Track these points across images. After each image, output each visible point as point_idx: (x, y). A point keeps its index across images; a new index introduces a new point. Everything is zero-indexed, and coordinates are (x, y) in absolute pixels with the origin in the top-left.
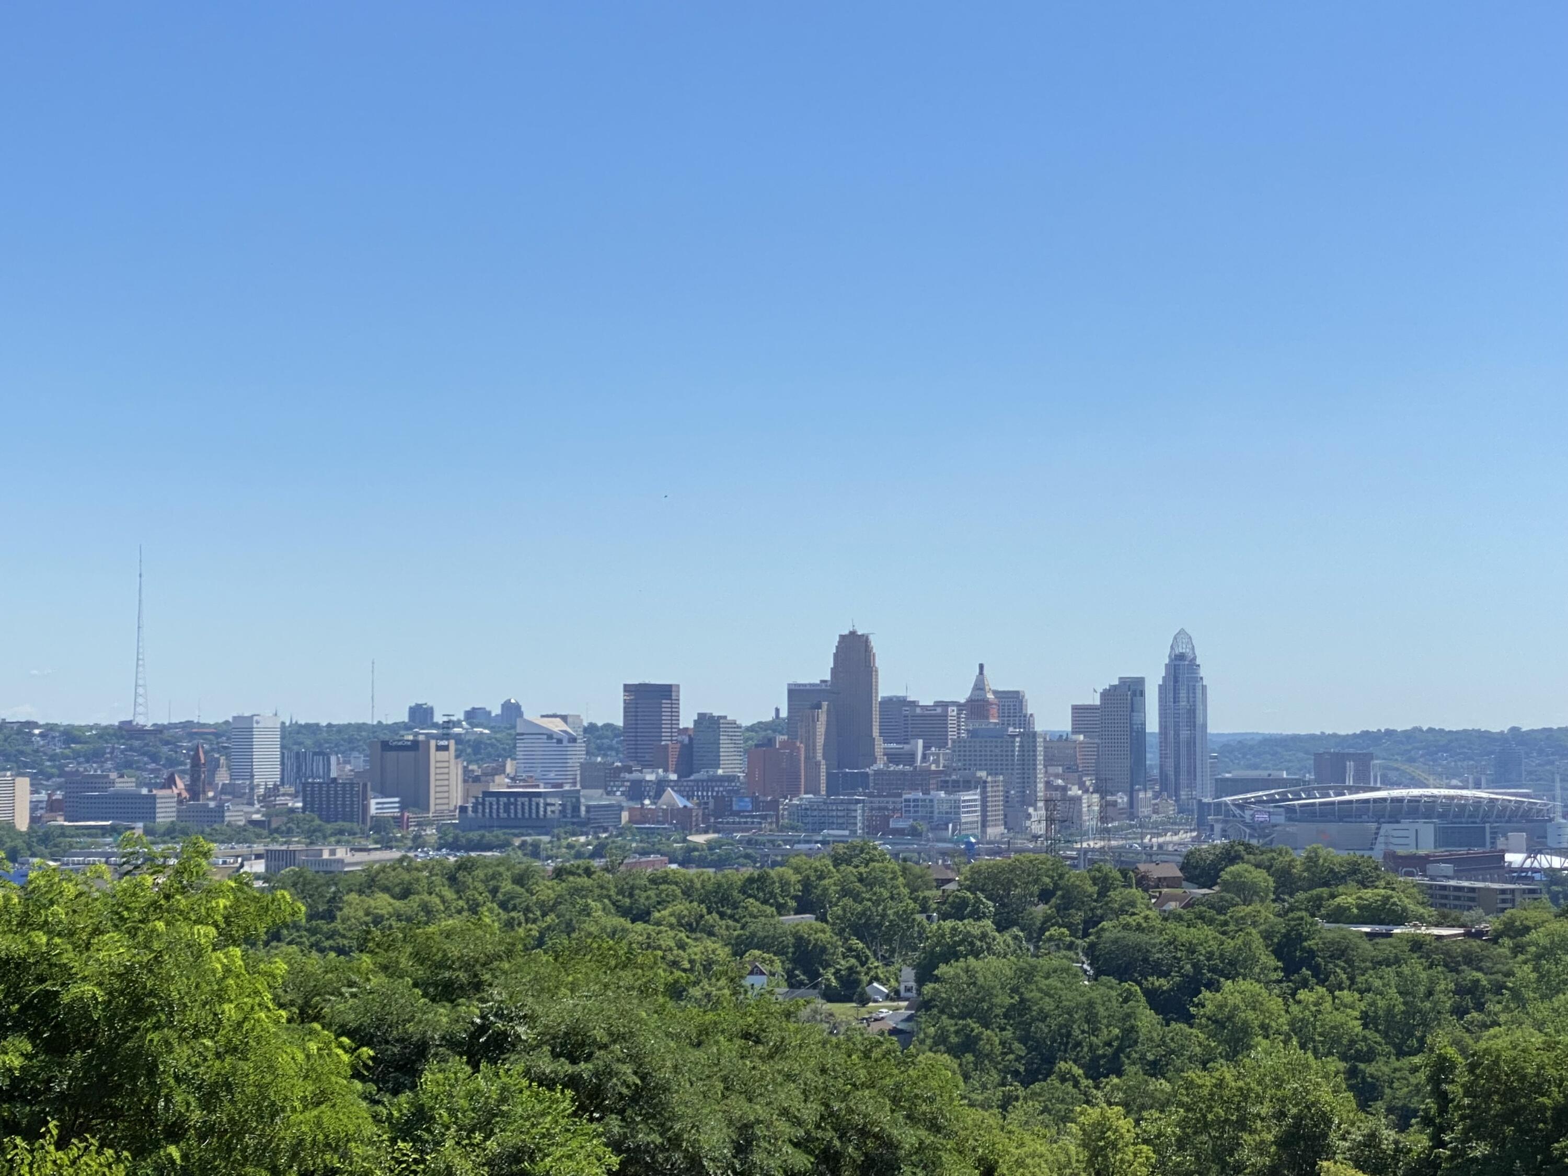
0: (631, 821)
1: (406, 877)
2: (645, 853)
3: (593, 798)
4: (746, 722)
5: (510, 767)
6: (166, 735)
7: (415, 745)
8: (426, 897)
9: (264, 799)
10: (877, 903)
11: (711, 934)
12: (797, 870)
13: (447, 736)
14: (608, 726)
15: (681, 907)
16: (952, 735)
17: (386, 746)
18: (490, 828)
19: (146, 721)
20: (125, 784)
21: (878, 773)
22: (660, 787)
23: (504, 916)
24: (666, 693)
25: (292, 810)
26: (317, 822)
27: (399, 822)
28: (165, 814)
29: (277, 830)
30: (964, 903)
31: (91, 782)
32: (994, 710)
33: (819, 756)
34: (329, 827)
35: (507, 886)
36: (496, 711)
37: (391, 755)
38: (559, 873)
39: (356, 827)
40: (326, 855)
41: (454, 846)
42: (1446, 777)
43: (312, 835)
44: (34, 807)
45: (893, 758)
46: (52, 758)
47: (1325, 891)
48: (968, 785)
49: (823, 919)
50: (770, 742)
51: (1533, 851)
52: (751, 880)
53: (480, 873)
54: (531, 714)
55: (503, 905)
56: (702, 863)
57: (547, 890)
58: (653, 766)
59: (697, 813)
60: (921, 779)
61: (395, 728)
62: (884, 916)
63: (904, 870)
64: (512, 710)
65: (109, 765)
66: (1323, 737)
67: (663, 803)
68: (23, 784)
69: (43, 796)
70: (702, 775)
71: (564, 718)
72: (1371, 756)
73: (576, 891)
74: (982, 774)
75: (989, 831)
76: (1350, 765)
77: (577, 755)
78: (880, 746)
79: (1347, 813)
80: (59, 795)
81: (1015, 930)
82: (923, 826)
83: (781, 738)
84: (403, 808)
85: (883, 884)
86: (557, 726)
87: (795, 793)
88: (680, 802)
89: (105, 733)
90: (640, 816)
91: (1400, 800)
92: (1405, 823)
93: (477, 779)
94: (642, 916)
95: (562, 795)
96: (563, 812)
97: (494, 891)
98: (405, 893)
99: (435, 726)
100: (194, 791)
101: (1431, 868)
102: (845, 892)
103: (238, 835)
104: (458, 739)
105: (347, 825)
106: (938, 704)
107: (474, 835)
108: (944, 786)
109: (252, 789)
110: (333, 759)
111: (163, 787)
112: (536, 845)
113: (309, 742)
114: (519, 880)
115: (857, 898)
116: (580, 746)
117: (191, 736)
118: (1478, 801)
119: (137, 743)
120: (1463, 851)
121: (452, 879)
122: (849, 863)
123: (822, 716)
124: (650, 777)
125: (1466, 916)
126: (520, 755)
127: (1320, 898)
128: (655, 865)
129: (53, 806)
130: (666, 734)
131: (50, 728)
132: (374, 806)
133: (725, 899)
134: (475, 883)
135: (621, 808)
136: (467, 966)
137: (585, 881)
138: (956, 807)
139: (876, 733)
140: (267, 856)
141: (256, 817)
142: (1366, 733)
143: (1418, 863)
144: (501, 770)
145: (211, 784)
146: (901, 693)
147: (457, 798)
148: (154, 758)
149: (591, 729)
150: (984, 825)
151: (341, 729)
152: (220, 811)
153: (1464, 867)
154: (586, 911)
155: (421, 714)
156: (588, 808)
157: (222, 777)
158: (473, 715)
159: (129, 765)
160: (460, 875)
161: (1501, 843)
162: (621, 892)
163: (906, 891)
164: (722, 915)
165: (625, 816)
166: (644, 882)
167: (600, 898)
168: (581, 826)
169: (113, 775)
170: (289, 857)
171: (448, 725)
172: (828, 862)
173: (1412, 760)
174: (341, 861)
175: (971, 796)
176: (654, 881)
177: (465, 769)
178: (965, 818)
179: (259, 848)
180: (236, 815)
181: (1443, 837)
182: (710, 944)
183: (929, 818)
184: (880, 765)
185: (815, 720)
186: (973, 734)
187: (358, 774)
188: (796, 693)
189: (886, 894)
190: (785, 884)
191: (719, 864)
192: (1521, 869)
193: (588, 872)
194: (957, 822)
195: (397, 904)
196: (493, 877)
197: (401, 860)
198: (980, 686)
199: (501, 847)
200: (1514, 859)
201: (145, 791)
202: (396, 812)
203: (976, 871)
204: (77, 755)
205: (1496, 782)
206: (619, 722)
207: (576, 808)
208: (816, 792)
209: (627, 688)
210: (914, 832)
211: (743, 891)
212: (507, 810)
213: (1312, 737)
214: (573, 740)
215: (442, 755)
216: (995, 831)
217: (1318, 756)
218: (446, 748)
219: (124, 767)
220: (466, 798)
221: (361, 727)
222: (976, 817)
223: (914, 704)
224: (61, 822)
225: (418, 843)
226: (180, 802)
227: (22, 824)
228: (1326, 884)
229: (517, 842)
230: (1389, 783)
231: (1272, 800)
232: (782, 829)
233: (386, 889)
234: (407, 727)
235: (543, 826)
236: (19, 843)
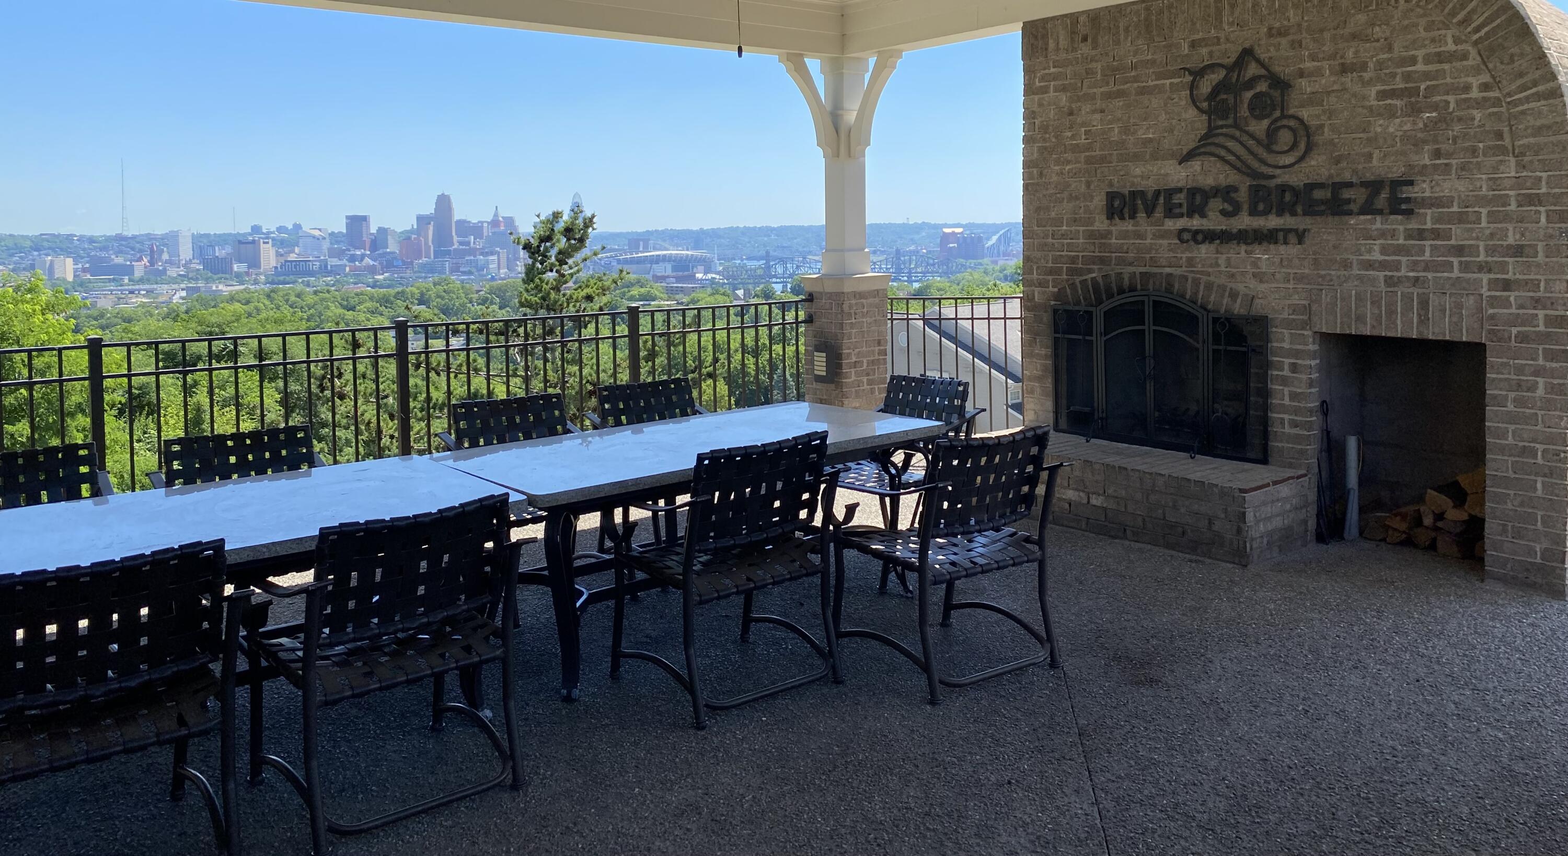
0: (350, 271)
1: (247, 296)
2: (355, 283)
3: (334, 261)
4: (399, 230)
5: (297, 250)
6: (138, 240)
7: (254, 242)
8: (256, 304)
9: (185, 266)
10: (450, 300)
11: (382, 315)
12: (418, 288)
13: (268, 238)
14: (340, 233)
15: (369, 304)
16: (485, 234)
17: (240, 242)
18: (288, 275)
19: (129, 233)
20: (119, 260)
21: (455, 250)
22: (363, 257)
23: (291, 310)
24: (364, 219)
25: (198, 270)
26: (210, 274)
27: (247, 274)
28: (138, 273)
29: (192, 278)
30: (487, 299)
31: (102, 260)
32: (502, 224)
33: (430, 244)
34: (215, 277)
35: (293, 298)
36: (290, 227)
37: (242, 246)
38: (315, 293)
39: (227, 276)
40: (214, 288)
41: (272, 283)
42: (677, 246)
43: (207, 280)
44: (75, 271)
45: (461, 243)
46: (84, 249)
47: (626, 290)
48: (492, 254)
49: (429, 307)
50: (409, 238)
51: (705, 273)
52: (398, 293)
53: (281, 293)
54: (306, 228)
55: (291, 306)
56: (381, 287)
57: (310, 299)
58: (359, 248)
59: (379, 267)
60: (473, 252)
61: (245, 235)
62: (454, 305)
63: (463, 288)
64: (298, 227)
65: (111, 252)
66: (632, 233)
67: (364, 263)
68: (69, 261)
69: (80, 266)
70: (381, 251)
71: (320, 230)
72: (649, 240)
73: (322, 300)
74: (498, 249)
75: (501, 271)
76: (641, 243)
77: (326, 245)
78: (455, 239)
79: (639, 261)
80: (87, 265)
81: (508, 309)
82: (473, 270)
83: (413, 236)
84: (249, 268)
85: (454, 293)
86: (317, 233)
87: (421, 258)
88: (372, 263)
89: (108, 239)
90: (355, 269)
91: (659, 256)
92: (661, 264)
93: (282, 255)
94: (352, 309)
95: (320, 261)
96: (320, 267)
97: (287, 301)
98: (248, 302)
99: (263, 234)
100: (152, 263)
101: (668, 280)
102: (438, 296)
103: (173, 281)
104: (273, 239)
105: (224, 275)
106: (479, 222)
107: (281, 278)
108: (482, 254)
109: (179, 261)
110: (217, 248)
111: (137, 261)
112: (308, 281)
113: (205, 241)
114: (298, 296)
115: (442, 298)
116: (328, 240)
117: (151, 239)
118: (687, 255)
119: (124, 243)
120: (681, 273)
121: (268, 296)
122: (439, 284)
123: (431, 228)
124: (358, 253)
125: (677, 297)
126: (301, 245)
127: (624, 292)
128: (361, 288)
129: (84, 270)
130: (364, 235)
131: (81, 238)
132: (235, 267)
133: (387, 301)
134: (279, 298)
135: (346, 266)
137: (327, 295)
138: (487, 262)
139: (454, 234)
140: (187, 289)
141: (182, 273)
142: (648, 231)
143: (663, 278)
144: (293, 252)
145: (160, 260)
146: (464, 218)
147: (273, 263)
148: (133, 249)
149: (332, 234)
150: (499, 268)
151: (220, 236)
152: (165, 271)
153: (679, 279)
154: (328, 308)
155: (256, 229)
156: (331, 266)
157: (165, 256)
158: (280, 229)
159: (121, 252)
160: (272, 294)
161: (695, 270)
162: (343, 299)
163: (463, 295)
164: (386, 307)
165: (347, 269)
166: (353, 295)
167: (333, 302)
168: (329, 273)
169: (113, 257)
170: (197, 289)
171: (269, 233)
172: (431, 285)
173: (664, 241)
174: (221, 291)
175: (495, 257)
176: (357, 294)
177: (277, 252)
178: (491, 266)
179: (183, 286)
180: (172, 272)
181: (675, 269)
182: (381, 319)
183: (476, 267)
184: (455, 247)
185: (428, 229)
186: (494, 233)
187: (228, 254)
188: (420, 219)
189: (455, 297)
190: (413, 295)
191: (389, 287)
192: (702, 280)
193: (328, 292)
194: (488, 268)
195: (244, 307)
196: (286, 295)
197: (245, 289)
198: (496, 215)
199: (293, 283)
200: (699, 276)
201: (128, 263)
202: (246, 270)
203: (491, 287)
204: (95, 248)
205: (696, 248)
206: (345, 231)
207: (326, 266)
208: (429, 258)
209: (348, 217)
210: (470, 273)
211: (395, 297)
212: (295, 267)
213: (628, 233)
214: (324, 238)
215: (266, 246)
216: (503, 271)
217: (629, 240)
218: (268, 243)
219: (118, 253)
220: (277, 261)
221: (230, 235)
222: (496, 266)
223: (469, 222)
224: (89, 276)
225: (256, 282)
226: (146, 267)
227: (70, 278)
228: (628, 287)
229: (300, 280)
230: (655, 249)
231: (611, 257)
232: (415, 272)
233: (239, 301)
234: (250, 234)
235: (311, 274)
236: (69, 286)
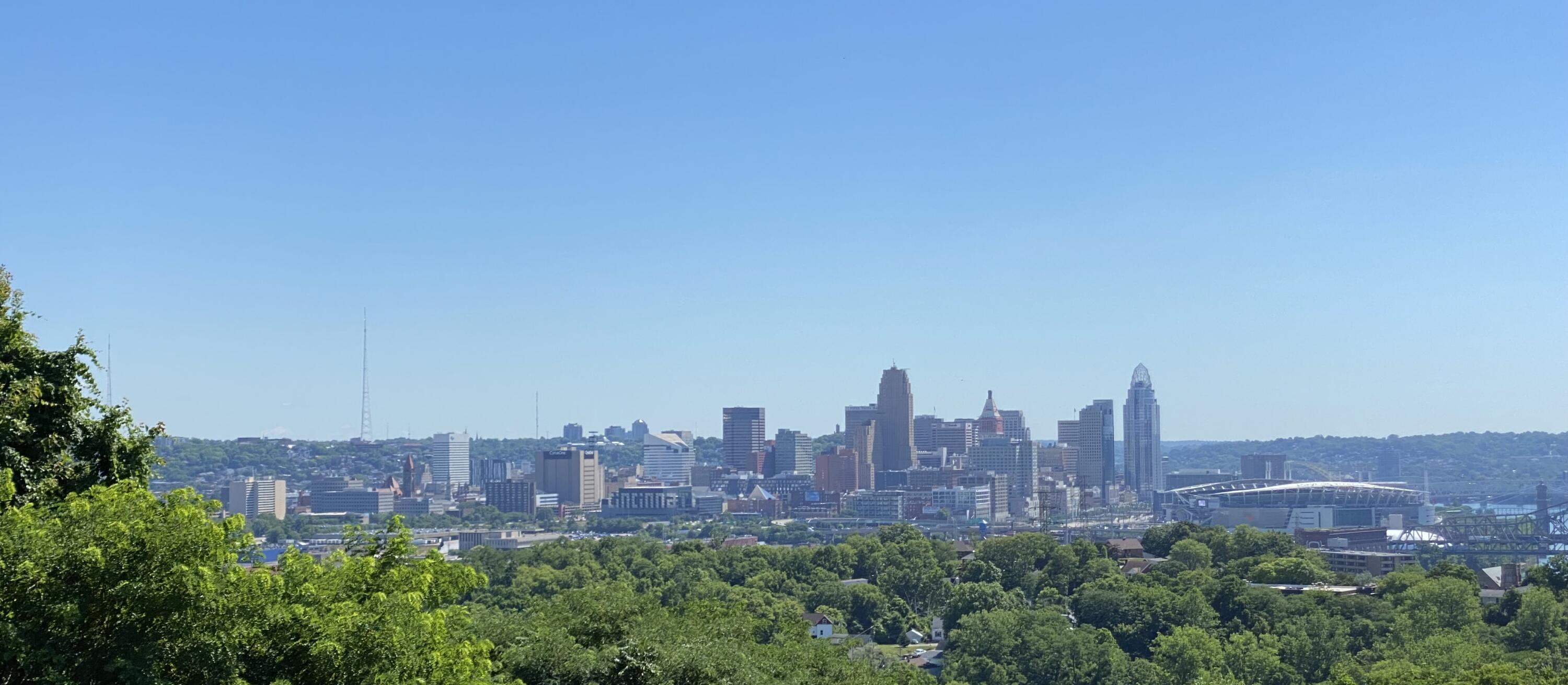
0: (730, 509)
1: (564, 552)
2: (740, 534)
3: (701, 492)
4: (814, 436)
5: (639, 470)
6: (385, 448)
7: (569, 454)
8: (578, 567)
9: (457, 495)
10: (913, 570)
11: (790, 594)
12: (854, 546)
13: (592, 448)
14: (712, 440)
15: (768, 574)
16: (969, 444)
17: (547, 455)
18: (624, 516)
19: (371, 437)
20: (355, 485)
21: (913, 473)
22: (751, 484)
23: (636, 581)
24: (755, 414)
25: (478, 503)
26: (497, 512)
27: (557, 511)
28: (385, 507)
29: (467, 518)
30: (979, 569)
31: (331, 483)
32: (1000, 425)
33: (869, 461)
34: (506, 516)
35: (638, 559)
36: (628, 428)
37: (551, 462)
38: (677, 549)
39: (526, 516)
40: (504, 537)
41: (598, 529)
42: (1341, 473)
43: (494, 522)
44: (289, 501)
45: (924, 461)
46: (302, 466)
47: (1250, 559)
48: (981, 481)
49: (873, 582)
50: (832, 450)
51: (1408, 527)
52: (819, 553)
53: (618, 550)
54: (655, 430)
55: (635, 573)
56: (783, 540)
57: (667, 562)
58: (745, 469)
59: (779, 503)
60: (946, 477)
61: (554, 441)
62: (919, 579)
63: (934, 545)
64: (640, 428)
65: (344, 470)
66: (1248, 443)
67: (753, 496)
68: (281, 485)
69: (296, 494)
70: (782, 475)
71: (679, 434)
72: (1284, 458)
73: (688, 562)
74: (991, 473)
75: (997, 515)
76: (1268, 464)
77: (689, 462)
78: (915, 453)
79: (1267, 500)
80: (307, 493)
81: (1018, 590)
82: (947, 512)
83: (840, 447)
84: (561, 501)
85: (918, 556)
86: (673, 440)
87: (852, 488)
88: (766, 496)
89: (341, 448)
90: (737, 506)
91: (1306, 490)
92: (1310, 508)
93: (615, 480)
94: (738, 580)
95: (678, 491)
96: (679, 503)
97: (629, 563)
98: (564, 564)
99: (584, 440)
100: (407, 489)
101: (1331, 542)
102: (890, 562)
103: (440, 522)
104: (601, 450)
105: (519, 514)
106: (958, 421)
107: (614, 521)
108: (963, 482)
109: (449, 487)
110: (508, 465)
111: (383, 487)
112: (659, 528)
113: (490, 453)
114: (647, 554)
115: (899, 566)
116: (692, 453)
117: (404, 449)
118: (1366, 491)
119: (364, 454)
120: (1355, 528)
121: (598, 554)
122: (892, 540)
123: (871, 431)
124: (743, 477)
125: (1358, 577)
126: (646, 461)
127: (1246, 564)
128: (749, 542)
129: (303, 501)
130: (755, 445)
131: (300, 443)
132: (539, 500)
133: (800, 568)
134: (615, 560)
135: (723, 501)
136: (611, 620)
137: (697, 555)
138: (972, 498)
139: (911, 442)
140: (461, 537)
141: (453, 508)
142: (1280, 441)
143: (1321, 538)
144: (632, 473)
145: (418, 484)
146: (930, 413)
147: (600, 494)
148: (377, 465)
149: (699, 442)
150: (993, 510)
151: (513, 443)
152: (426, 503)
153: (1356, 540)
154: (697, 577)
155: (573, 431)
156: (698, 500)
157: (427, 479)
158: (611, 432)
159: (358, 470)
160: (604, 551)
161: (1383, 522)
162: (723, 563)
163: (935, 561)
164: (798, 580)
165: (725, 506)
166: (740, 555)
167: (707, 568)
168: (693, 513)
169: (347, 478)
170: (477, 538)
171: (593, 439)
172: (877, 539)
173: (1316, 460)
174: (515, 541)
175: (986, 489)
176: (747, 555)
177: (606, 472)
178: (979, 506)
179: (454, 531)
180: (437, 507)
181: (1339, 518)
182: (789, 601)
183: (952, 506)
184: (915, 467)
185: (865, 433)
186: (984, 443)
187: (527, 476)
188: (852, 414)
189: (921, 564)
190: (845, 556)
191: (796, 542)
192: (1399, 542)
193: (698, 548)
194: (973, 509)
195: (557, 572)
196: (628, 552)
197: (559, 540)
198: (989, 407)
199: (632, 530)
200: (1394, 534)
201: (370, 490)
202: (555, 504)
203: (987, 546)
204: (320, 463)
205: (1380, 476)
206: (720, 436)
207: (689, 501)
208: (867, 487)
209: (726, 411)
210: (941, 517)
211: (814, 561)
212: (637, 502)
213: (1240, 444)
214: (686, 450)
215: (589, 462)
216: (1002, 515)
217: (1244, 458)
218: (592, 457)
219: (355, 471)
220: (607, 491)
221: (529, 442)
222: (988, 505)
223: (940, 421)
224: (309, 513)
225: (572, 527)
226: (396, 497)
227: (281, 515)
228: (1252, 554)
229: (645, 526)
230: (1298, 478)
231: (1209, 491)
232: (841, 515)
233: (549, 562)
234: (562, 441)
235: (664, 514)
236: (279, 529)
